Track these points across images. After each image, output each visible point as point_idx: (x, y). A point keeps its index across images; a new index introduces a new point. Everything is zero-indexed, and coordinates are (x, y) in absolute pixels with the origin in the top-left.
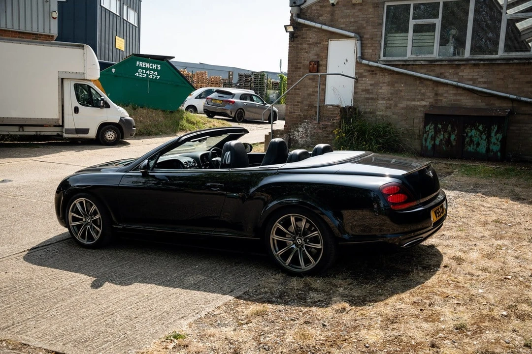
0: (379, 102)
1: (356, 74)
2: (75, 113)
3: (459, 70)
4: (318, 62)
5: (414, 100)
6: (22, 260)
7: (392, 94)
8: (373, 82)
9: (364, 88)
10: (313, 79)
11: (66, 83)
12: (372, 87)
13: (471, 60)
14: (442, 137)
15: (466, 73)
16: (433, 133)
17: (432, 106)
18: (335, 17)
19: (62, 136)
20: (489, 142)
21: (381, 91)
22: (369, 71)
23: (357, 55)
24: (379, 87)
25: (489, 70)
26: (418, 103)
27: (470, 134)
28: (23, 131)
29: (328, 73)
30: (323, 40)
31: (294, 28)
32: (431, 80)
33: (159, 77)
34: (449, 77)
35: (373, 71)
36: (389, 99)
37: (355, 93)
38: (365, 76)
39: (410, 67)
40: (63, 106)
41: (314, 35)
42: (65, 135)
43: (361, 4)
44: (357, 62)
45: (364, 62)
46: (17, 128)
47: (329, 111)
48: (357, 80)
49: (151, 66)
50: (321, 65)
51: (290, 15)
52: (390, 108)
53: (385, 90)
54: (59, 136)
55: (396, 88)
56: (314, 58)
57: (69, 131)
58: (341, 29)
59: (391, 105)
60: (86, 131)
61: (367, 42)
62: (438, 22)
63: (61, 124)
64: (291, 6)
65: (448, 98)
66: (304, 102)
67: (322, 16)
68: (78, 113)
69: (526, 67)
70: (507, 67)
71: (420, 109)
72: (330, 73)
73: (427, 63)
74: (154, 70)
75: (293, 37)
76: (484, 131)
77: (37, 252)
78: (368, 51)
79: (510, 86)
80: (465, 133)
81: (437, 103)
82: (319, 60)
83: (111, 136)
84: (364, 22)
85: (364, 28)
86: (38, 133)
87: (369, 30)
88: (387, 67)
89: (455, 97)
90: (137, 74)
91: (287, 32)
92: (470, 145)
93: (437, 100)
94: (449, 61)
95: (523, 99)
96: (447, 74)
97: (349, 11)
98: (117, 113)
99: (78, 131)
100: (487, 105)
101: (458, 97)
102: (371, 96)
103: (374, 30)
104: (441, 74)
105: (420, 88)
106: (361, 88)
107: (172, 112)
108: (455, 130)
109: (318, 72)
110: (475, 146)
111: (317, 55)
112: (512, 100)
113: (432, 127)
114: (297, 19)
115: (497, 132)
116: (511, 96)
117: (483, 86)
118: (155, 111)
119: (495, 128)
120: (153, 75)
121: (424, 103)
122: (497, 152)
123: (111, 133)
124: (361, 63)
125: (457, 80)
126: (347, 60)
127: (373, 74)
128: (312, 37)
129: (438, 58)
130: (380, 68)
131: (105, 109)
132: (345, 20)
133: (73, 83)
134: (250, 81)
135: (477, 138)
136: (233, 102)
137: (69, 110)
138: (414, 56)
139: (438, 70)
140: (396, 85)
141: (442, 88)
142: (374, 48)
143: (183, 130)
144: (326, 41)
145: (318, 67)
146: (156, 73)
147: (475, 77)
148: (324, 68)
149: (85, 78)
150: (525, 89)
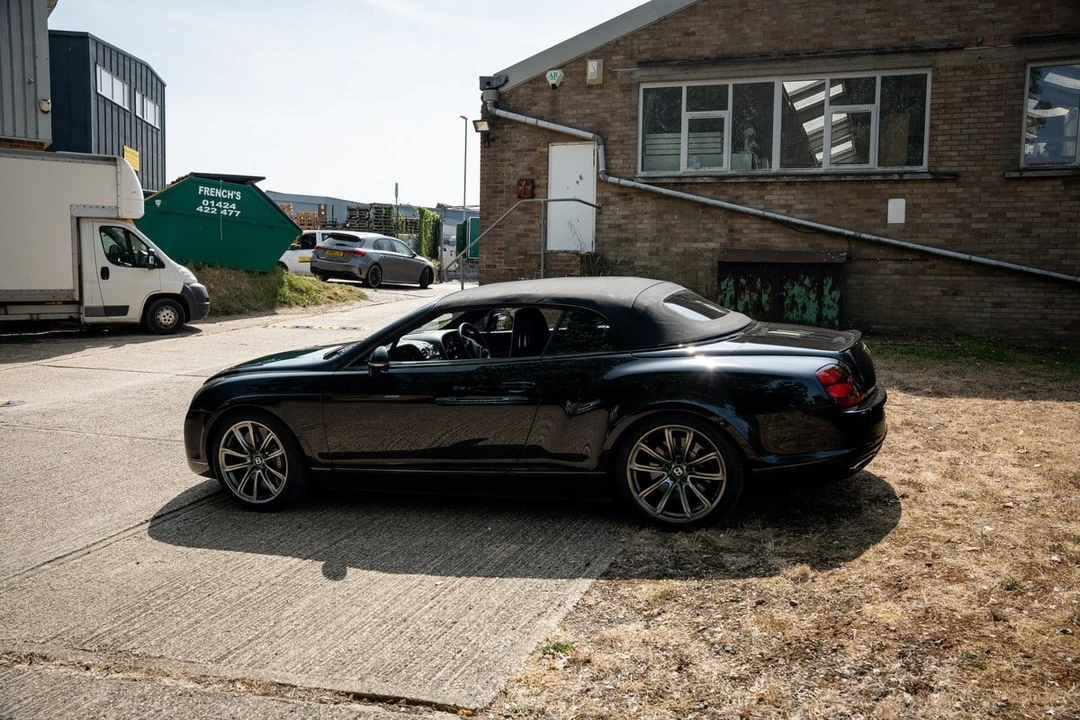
0: (638, 245)
1: (598, 199)
2: (103, 278)
3: (765, 192)
4: (533, 181)
5: (696, 241)
6: (149, 539)
7: (658, 230)
8: (627, 213)
9: (612, 222)
10: (524, 209)
11: (85, 227)
12: (626, 221)
13: (783, 175)
14: (747, 298)
15: (776, 196)
16: (733, 292)
17: (724, 249)
18: (559, 107)
19: (79, 320)
20: (821, 305)
21: (639, 226)
22: (619, 194)
23: (598, 169)
24: (637, 221)
25: (811, 192)
26: (703, 245)
27: (791, 293)
28: (6, 314)
29: (549, 198)
30: (539, 145)
31: (490, 125)
32: (722, 208)
33: (239, 212)
34: (750, 202)
35: (626, 194)
36: (654, 240)
37: (598, 231)
38: (613, 203)
39: (686, 187)
40: (80, 267)
41: (525, 137)
42: (88, 320)
43: (600, 86)
44: (599, 181)
45: (612, 179)
47: (561, 261)
48: (599, 211)
49: (225, 194)
50: (538, 186)
51: (481, 103)
52: (657, 254)
53: (646, 225)
54: (74, 321)
55: (667, 222)
56: (526, 174)
57: (92, 311)
58: (570, 126)
59: (658, 249)
60: (124, 310)
61: (614, 147)
62: (727, 115)
63: (77, 299)
64: (481, 89)
65: (750, 237)
66: (512, 249)
67: (536, 104)
68: (107, 278)
69: (866, 187)
70: (838, 187)
71: (706, 254)
72: (552, 198)
73: (714, 180)
74: (230, 201)
75: (487, 139)
76: (813, 287)
77: (167, 524)
78: (617, 162)
79: (842, 217)
80: (784, 290)
81: (732, 245)
82: (534, 177)
83: (167, 318)
84: (607, 116)
85: (608, 124)
86: (35, 317)
87: (617, 128)
88: (650, 187)
89: (761, 235)
90: (200, 209)
91: (477, 131)
92: (792, 311)
93: (732, 240)
94: (748, 177)
95: (864, 236)
96: (746, 198)
97: (580, 97)
98: (178, 277)
99: (109, 310)
100: (810, 246)
101: (766, 235)
102: (625, 235)
103: (624, 128)
104: (737, 197)
105: (703, 221)
106: (608, 222)
107: (264, 273)
108: (767, 287)
109: (533, 197)
110: (800, 312)
111: (531, 169)
112: (848, 237)
113: (731, 283)
114: (493, 109)
115: (832, 289)
116: (847, 232)
117: (802, 216)
118: (233, 272)
119: (829, 282)
120: (229, 210)
121: (712, 245)
122: (833, 319)
123: (168, 312)
124: (606, 182)
125: (762, 207)
126: (581, 178)
127: (625, 200)
128: (522, 140)
129: (730, 172)
130: (639, 189)
131: (156, 270)
132: (575, 112)
133: (97, 226)
134: (367, 219)
135: (802, 299)
136: (363, 255)
137: (91, 272)
138: (691, 170)
139: (731, 191)
140: (665, 217)
141: (740, 221)
142: (626, 156)
143: (285, 303)
144: (544, 147)
145: (532, 189)
146: (234, 206)
147: (789, 203)
148: (544, 190)
149: (120, 216)
150: (866, 221)
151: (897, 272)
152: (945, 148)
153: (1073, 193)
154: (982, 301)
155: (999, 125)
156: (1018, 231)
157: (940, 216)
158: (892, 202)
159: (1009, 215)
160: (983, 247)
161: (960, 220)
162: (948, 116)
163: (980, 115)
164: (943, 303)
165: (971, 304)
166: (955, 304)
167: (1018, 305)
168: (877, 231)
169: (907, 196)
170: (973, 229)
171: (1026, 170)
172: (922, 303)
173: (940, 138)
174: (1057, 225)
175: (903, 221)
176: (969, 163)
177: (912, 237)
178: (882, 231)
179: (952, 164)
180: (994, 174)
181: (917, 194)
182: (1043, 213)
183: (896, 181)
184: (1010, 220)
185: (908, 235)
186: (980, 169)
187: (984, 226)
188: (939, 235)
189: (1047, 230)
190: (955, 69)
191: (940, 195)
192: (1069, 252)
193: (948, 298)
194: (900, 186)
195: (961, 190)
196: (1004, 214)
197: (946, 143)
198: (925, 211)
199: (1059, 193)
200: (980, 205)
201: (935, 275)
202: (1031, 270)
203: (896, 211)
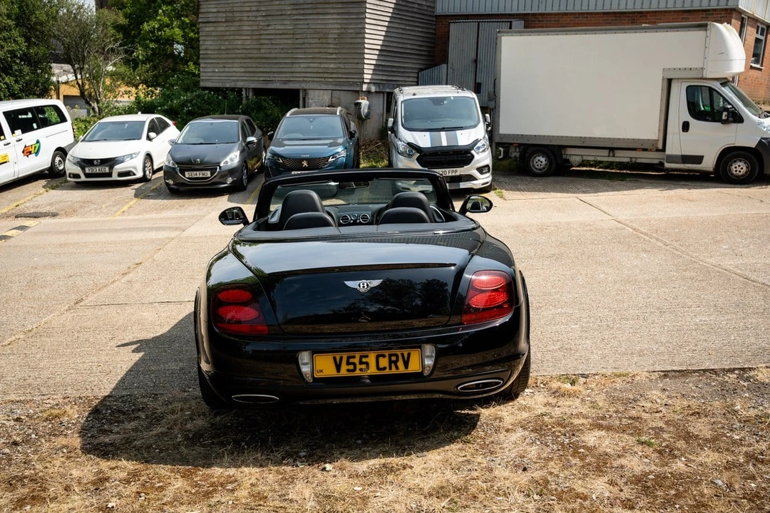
2: (683, 131)
11: (674, 86)
19: (664, 165)
28: (614, 156)
40: (666, 121)
42: (667, 165)
46: (606, 152)
54: (661, 166)
57: (672, 159)
60: (699, 159)
63: (660, 147)
68: (687, 131)
83: (739, 169)
86: (634, 160)
99: (686, 159)
123: (741, 163)
131: (734, 126)
133: (685, 85)
137: (675, 126)
149: (705, 76)
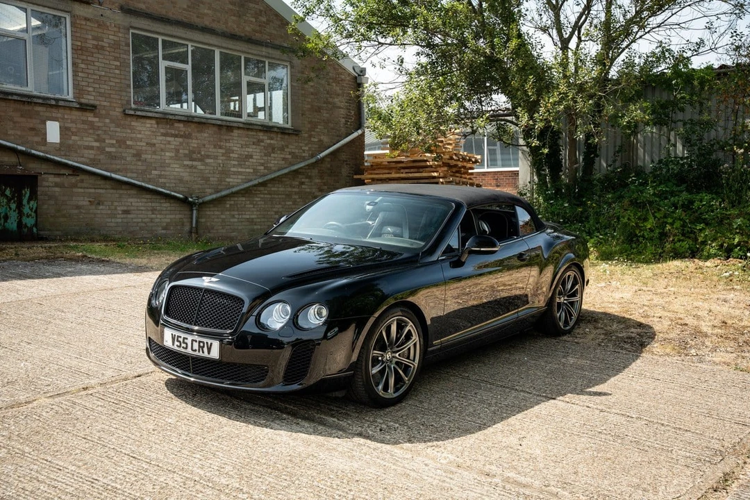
20: (21, 214)
70: (5, 104)
79: (11, 133)
95: (33, 152)
110: (3, 220)
112: (19, 152)
115: (30, 199)
116: (20, 148)
119: (27, 193)
122: (32, 227)
135: (4, 209)
150: (30, 138)
151: (57, 185)
152: (84, 84)
153: (162, 131)
154: (116, 209)
155: (117, 72)
156: (134, 155)
157: (85, 139)
158: (48, 123)
159: (128, 143)
160: (114, 166)
161: (97, 144)
162: (85, 57)
163: (104, 61)
164: (91, 211)
165: (109, 212)
166: (99, 212)
167: (137, 212)
168: (39, 148)
169: (60, 120)
170: (107, 152)
171: (135, 110)
172: (76, 211)
173: (80, 74)
174: (154, 153)
175: (58, 141)
176: (101, 98)
177: (66, 156)
178: (43, 148)
179: (89, 97)
180: (117, 109)
181: (67, 119)
182: (147, 144)
183: (51, 106)
184: (129, 147)
185: (63, 153)
186: (108, 104)
187: (113, 150)
188: (86, 155)
189: (150, 156)
190: (86, 19)
191: (84, 122)
192: (163, 173)
193: (93, 207)
194: (54, 110)
195: (97, 119)
196: (125, 142)
197: (84, 79)
198: (74, 134)
199: (155, 130)
200: (110, 133)
201: (84, 188)
202: (147, 186)
203: (53, 132)
